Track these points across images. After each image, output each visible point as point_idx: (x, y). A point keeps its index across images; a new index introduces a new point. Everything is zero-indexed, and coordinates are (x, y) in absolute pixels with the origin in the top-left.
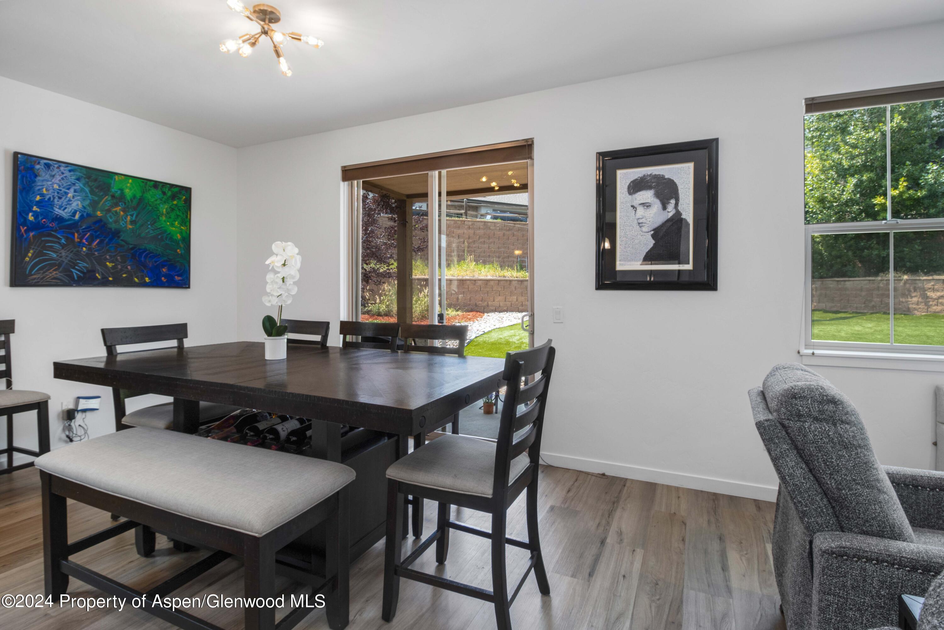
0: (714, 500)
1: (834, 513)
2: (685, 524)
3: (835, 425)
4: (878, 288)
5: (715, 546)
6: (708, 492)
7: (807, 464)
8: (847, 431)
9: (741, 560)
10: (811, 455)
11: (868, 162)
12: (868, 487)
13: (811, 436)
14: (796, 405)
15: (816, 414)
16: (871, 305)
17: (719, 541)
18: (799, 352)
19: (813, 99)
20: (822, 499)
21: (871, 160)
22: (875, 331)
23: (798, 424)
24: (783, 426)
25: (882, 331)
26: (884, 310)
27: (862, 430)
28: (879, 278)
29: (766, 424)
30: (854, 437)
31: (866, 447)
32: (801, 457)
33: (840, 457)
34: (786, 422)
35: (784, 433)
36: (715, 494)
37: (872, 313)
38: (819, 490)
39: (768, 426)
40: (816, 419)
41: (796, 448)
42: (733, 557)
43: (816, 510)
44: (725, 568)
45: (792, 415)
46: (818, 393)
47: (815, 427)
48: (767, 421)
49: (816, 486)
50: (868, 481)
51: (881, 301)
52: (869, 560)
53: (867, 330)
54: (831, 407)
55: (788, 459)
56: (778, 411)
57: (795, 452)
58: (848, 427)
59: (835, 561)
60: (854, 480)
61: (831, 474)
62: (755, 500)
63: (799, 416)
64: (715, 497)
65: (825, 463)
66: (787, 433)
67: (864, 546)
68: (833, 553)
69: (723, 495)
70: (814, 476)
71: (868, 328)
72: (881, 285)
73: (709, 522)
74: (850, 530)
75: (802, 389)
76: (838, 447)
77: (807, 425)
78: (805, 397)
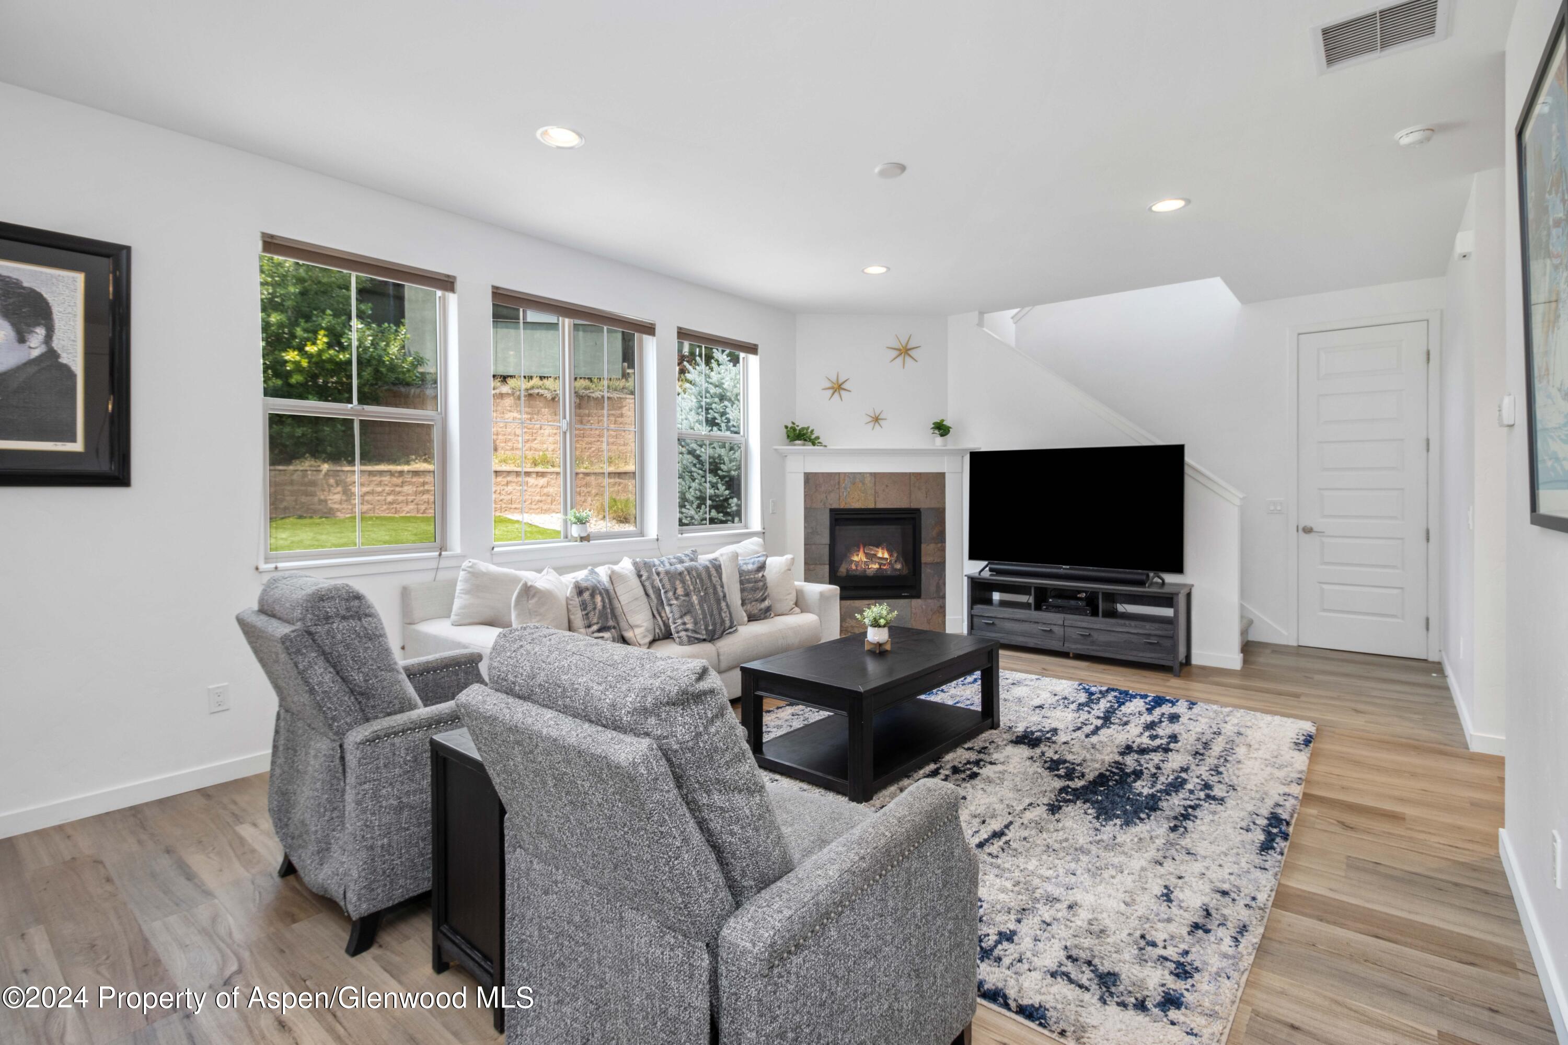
0: (134, 816)
1: (361, 709)
2: (101, 862)
3: (360, 619)
4: (292, 483)
5: (165, 862)
6: (119, 811)
7: (334, 667)
8: (370, 624)
9: (210, 858)
10: (339, 656)
11: (277, 297)
12: (390, 671)
13: (339, 636)
14: (324, 607)
15: (343, 612)
16: (282, 506)
17: (167, 856)
18: (257, 569)
19: (272, 237)
20: (349, 698)
21: (281, 295)
22: (292, 542)
23: (327, 627)
24: (310, 633)
25: (301, 541)
26: (299, 513)
27: (380, 620)
28: (291, 468)
29: (293, 635)
30: (376, 628)
31: (383, 635)
32: (328, 661)
33: (366, 649)
34: (313, 629)
35: (311, 641)
36: (132, 808)
37: (283, 518)
38: (347, 690)
39: (295, 637)
40: (344, 618)
41: (324, 653)
42: (198, 861)
43: (344, 711)
44: (190, 876)
45: (319, 620)
46: (344, 591)
47: (344, 626)
48: (293, 631)
49: (344, 687)
50: (390, 665)
51: (296, 501)
52: (396, 734)
53: (281, 542)
54: (356, 603)
55: (316, 668)
56: (302, 619)
57: (322, 657)
58: (370, 619)
59: (369, 748)
60: (379, 667)
61: (359, 669)
62: (198, 791)
63: (327, 618)
64: (135, 812)
65: (353, 660)
66: (314, 640)
67: (393, 724)
68: (368, 741)
69: (147, 804)
70: (342, 678)
71: (282, 539)
72: (295, 477)
73: (140, 842)
74: (376, 718)
75: (328, 590)
76: (364, 640)
77: (335, 626)
78: (332, 597)
